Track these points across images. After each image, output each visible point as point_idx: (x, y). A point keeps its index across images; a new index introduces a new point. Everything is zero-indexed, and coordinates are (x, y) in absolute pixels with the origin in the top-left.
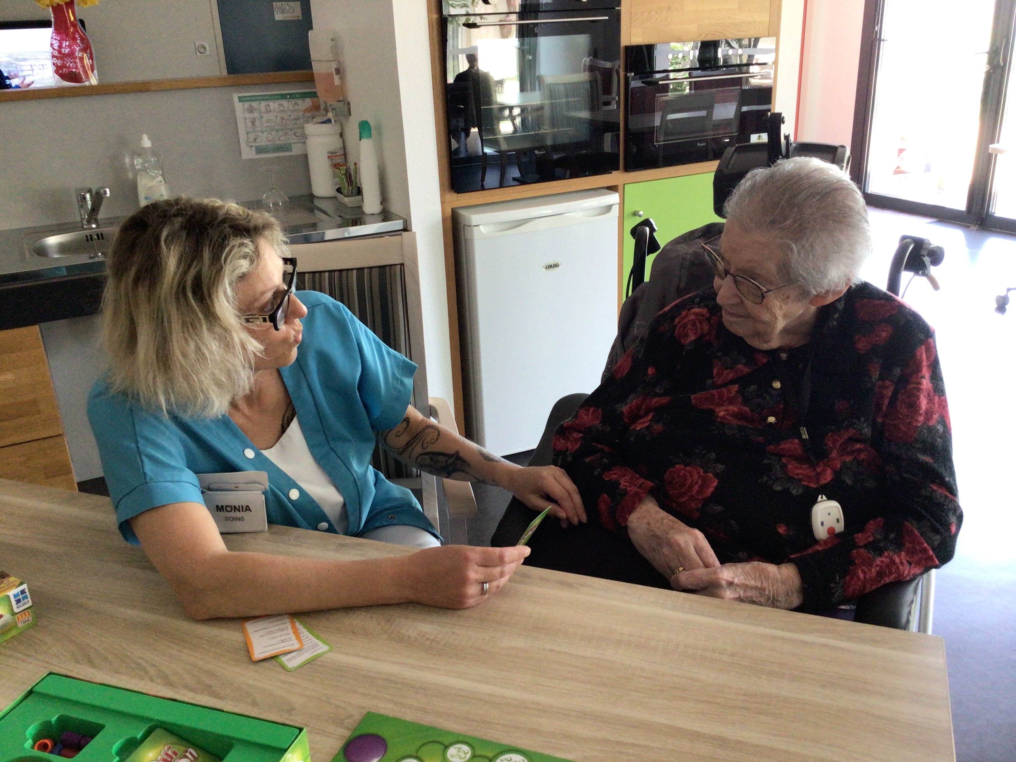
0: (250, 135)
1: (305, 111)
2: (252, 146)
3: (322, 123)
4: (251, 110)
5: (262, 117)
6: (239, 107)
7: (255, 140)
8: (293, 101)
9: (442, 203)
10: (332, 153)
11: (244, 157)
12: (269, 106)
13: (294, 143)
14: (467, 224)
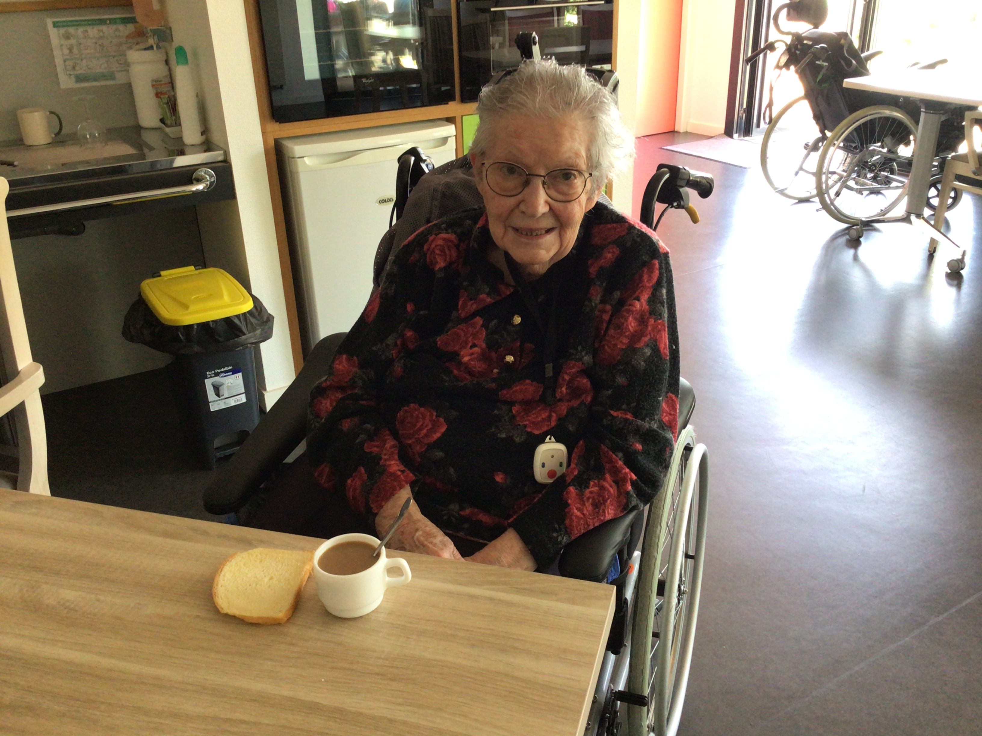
0: (67, 63)
1: (128, 37)
2: (71, 75)
3: (146, 49)
4: (67, 37)
5: (80, 44)
6: (53, 33)
7: (74, 68)
8: (114, 27)
9: (264, 133)
10: (156, 81)
11: (63, 86)
12: (87, 31)
13: (117, 71)
14: (291, 156)
